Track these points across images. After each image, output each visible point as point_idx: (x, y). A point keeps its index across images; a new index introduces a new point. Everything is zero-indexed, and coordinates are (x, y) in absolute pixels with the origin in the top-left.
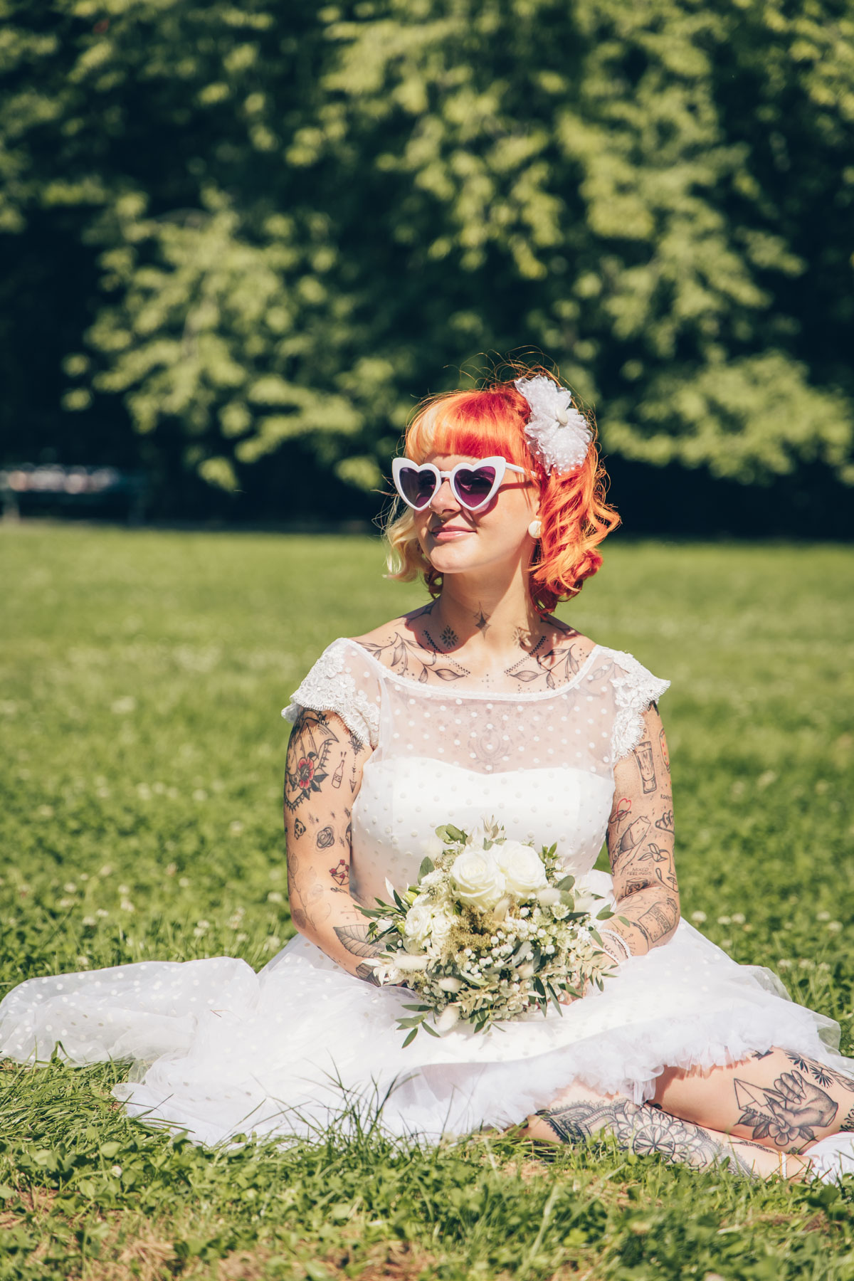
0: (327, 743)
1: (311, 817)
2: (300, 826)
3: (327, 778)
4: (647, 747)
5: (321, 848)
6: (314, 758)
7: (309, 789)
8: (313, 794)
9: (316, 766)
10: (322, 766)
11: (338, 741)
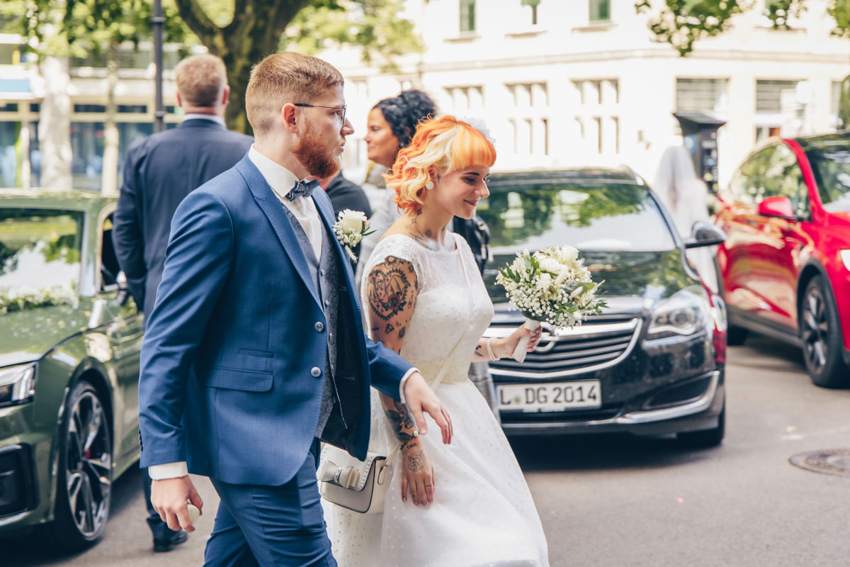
5: (400, 338)
6: (399, 295)
7: (396, 310)
9: (401, 299)
10: (404, 298)
11: (410, 286)
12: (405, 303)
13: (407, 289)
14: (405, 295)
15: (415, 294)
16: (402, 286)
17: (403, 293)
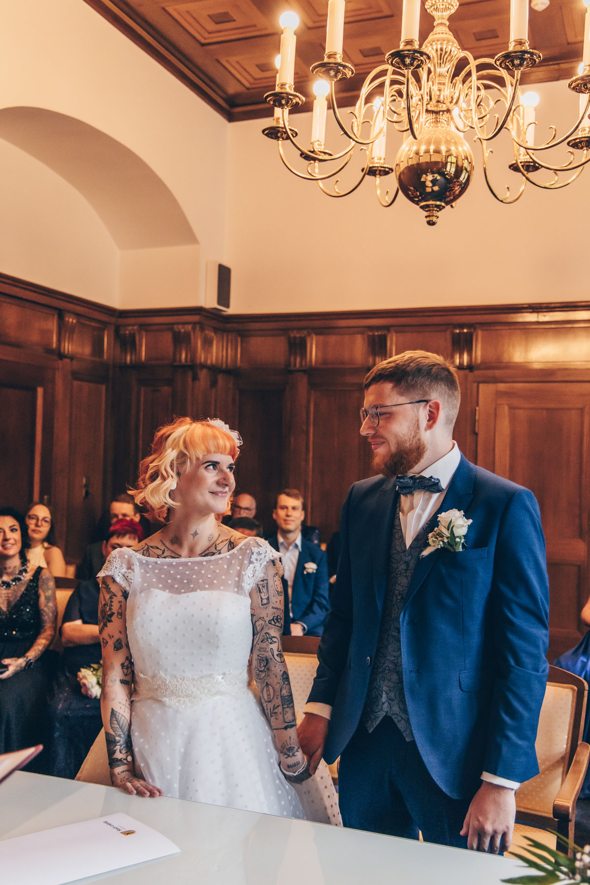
0: (111, 598)
1: (109, 636)
2: (105, 641)
3: (115, 615)
4: (265, 582)
5: (116, 651)
6: (106, 606)
7: (106, 622)
8: (109, 624)
9: (107, 610)
10: (110, 609)
11: (116, 596)
13: (113, 600)
14: (112, 606)
15: (123, 604)
16: (107, 596)
17: (109, 604)
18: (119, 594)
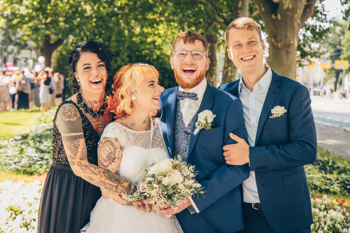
6: (111, 154)
7: (111, 162)
9: (112, 156)
10: (114, 156)
11: (117, 149)
12: (116, 158)
13: (116, 151)
14: (115, 154)
15: (120, 153)
16: (112, 149)
17: (113, 153)
18: (119, 148)
